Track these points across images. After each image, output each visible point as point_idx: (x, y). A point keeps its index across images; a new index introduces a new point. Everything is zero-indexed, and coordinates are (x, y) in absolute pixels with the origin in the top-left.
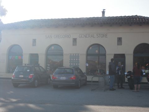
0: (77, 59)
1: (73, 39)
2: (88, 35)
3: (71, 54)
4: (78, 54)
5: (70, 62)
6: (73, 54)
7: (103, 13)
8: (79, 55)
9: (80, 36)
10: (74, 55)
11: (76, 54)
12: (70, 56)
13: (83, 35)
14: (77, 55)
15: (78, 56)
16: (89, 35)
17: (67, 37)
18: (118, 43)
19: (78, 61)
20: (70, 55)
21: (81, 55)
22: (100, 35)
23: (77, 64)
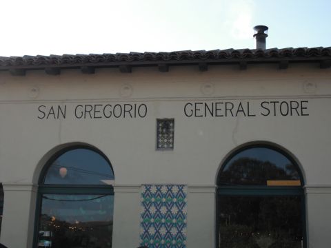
0: (175, 210)
1: (159, 121)
2: (222, 107)
3: (148, 187)
4: (181, 187)
5: (143, 224)
6: (159, 187)
8: (185, 190)
9: (189, 108)
10: (164, 190)
11: (170, 187)
12: (143, 195)
13: (202, 107)
14: (175, 190)
15: (181, 195)
16: (229, 106)
17: (132, 112)
19: (181, 216)
20: (143, 190)
21: (192, 190)
22: (278, 105)
23: (174, 231)
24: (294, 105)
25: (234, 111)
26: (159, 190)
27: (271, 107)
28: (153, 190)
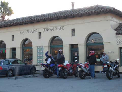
2: (49, 29)
5: (37, 54)
7: (73, 5)
9: (44, 29)
10: (40, 47)
11: (41, 46)
13: (46, 29)
14: (42, 47)
15: (43, 48)
16: (50, 29)
17: (35, 31)
18: (72, 34)
19: (43, 52)
20: (37, 47)
21: (45, 47)
22: (58, 28)
23: (42, 55)
24: (61, 27)
25: (51, 30)
26: (39, 47)
27: (57, 28)
28: (38, 47)
